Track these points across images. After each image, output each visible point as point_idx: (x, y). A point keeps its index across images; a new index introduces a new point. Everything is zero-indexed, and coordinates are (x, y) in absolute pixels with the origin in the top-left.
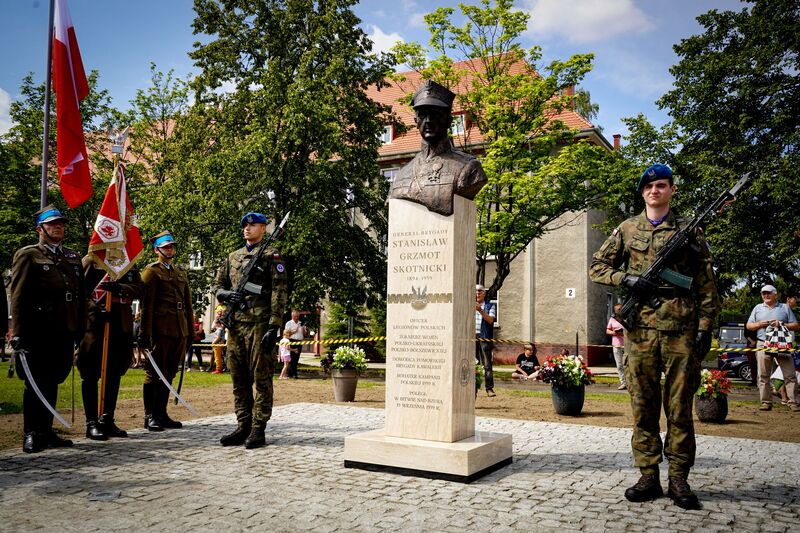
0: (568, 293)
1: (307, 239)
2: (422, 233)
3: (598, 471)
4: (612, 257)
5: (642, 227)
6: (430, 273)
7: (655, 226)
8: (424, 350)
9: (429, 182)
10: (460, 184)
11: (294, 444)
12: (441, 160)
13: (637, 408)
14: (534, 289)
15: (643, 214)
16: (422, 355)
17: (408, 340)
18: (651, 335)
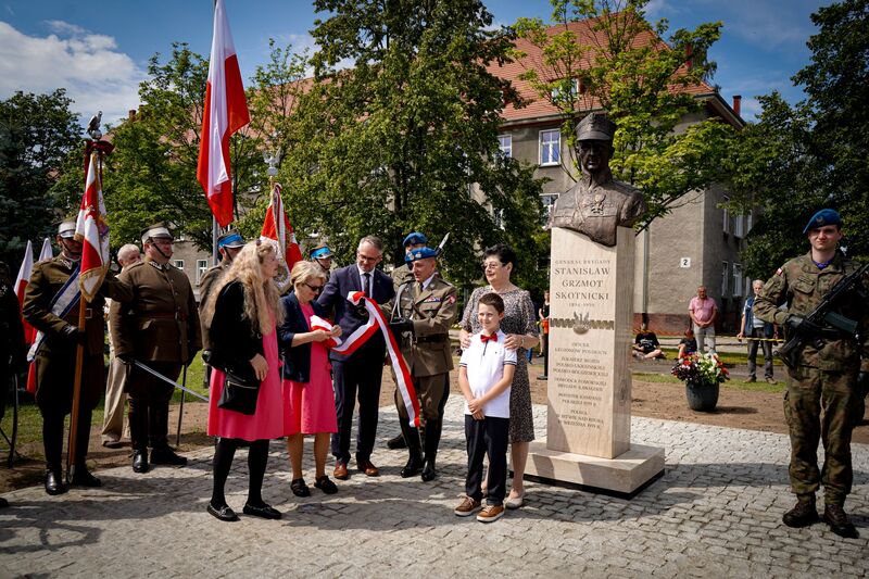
0: (682, 262)
1: (429, 219)
2: (585, 262)
3: (749, 487)
4: (776, 296)
5: (807, 268)
6: (592, 301)
7: (821, 269)
8: (586, 373)
9: (592, 213)
10: (623, 216)
11: (454, 448)
12: (603, 191)
13: (797, 440)
14: (648, 258)
15: (808, 255)
16: (584, 377)
17: (569, 362)
18: (813, 373)
